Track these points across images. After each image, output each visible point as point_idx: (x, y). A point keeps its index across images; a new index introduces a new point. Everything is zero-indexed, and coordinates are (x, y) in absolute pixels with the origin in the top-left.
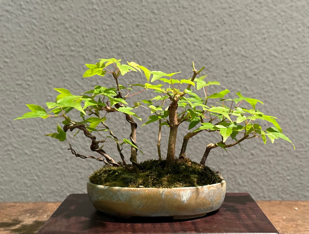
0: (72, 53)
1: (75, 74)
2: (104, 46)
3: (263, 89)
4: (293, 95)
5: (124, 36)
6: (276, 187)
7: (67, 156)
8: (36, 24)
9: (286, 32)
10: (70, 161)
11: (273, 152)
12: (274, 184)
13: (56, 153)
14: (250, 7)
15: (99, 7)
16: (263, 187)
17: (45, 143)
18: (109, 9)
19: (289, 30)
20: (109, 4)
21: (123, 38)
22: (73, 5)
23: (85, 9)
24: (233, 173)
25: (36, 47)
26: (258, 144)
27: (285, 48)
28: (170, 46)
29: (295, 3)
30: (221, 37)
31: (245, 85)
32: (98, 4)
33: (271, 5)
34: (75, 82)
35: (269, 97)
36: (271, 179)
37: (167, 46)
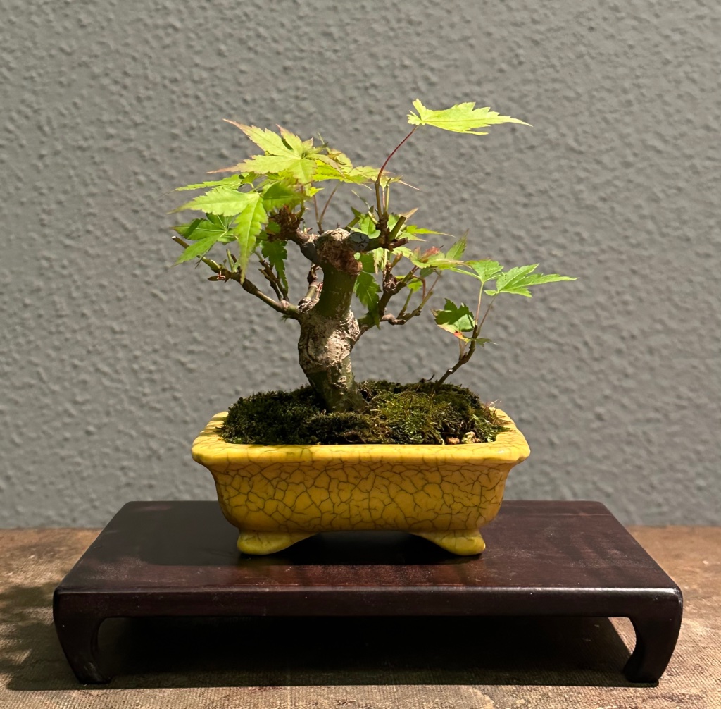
0: (110, 143)
1: (116, 200)
2: (194, 123)
3: (626, 237)
4: (708, 256)
5: (248, 97)
6: (665, 509)
7: (89, 424)
8: (13, 65)
9: (687, 87)
10: (96, 437)
11: (656, 410)
12: (660, 500)
13: (58, 415)
14: (590, 19)
15: (182, 20)
16: (632, 508)
17: (31, 386)
18: (210, 26)
19: (694, 81)
20: (211, 13)
21: (245, 101)
22: (112, 16)
23: (146, 25)
24: (548, 469)
25: (11, 127)
26: (615, 388)
27: (684, 128)
28: (374, 123)
29: (710, 8)
30: (511, 99)
31: (578, 229)
32: (179, 11)
33: (644, 16)
34: (115, 219)
35: (642, 259)
36: (653, 487)
37: (365, 124)
